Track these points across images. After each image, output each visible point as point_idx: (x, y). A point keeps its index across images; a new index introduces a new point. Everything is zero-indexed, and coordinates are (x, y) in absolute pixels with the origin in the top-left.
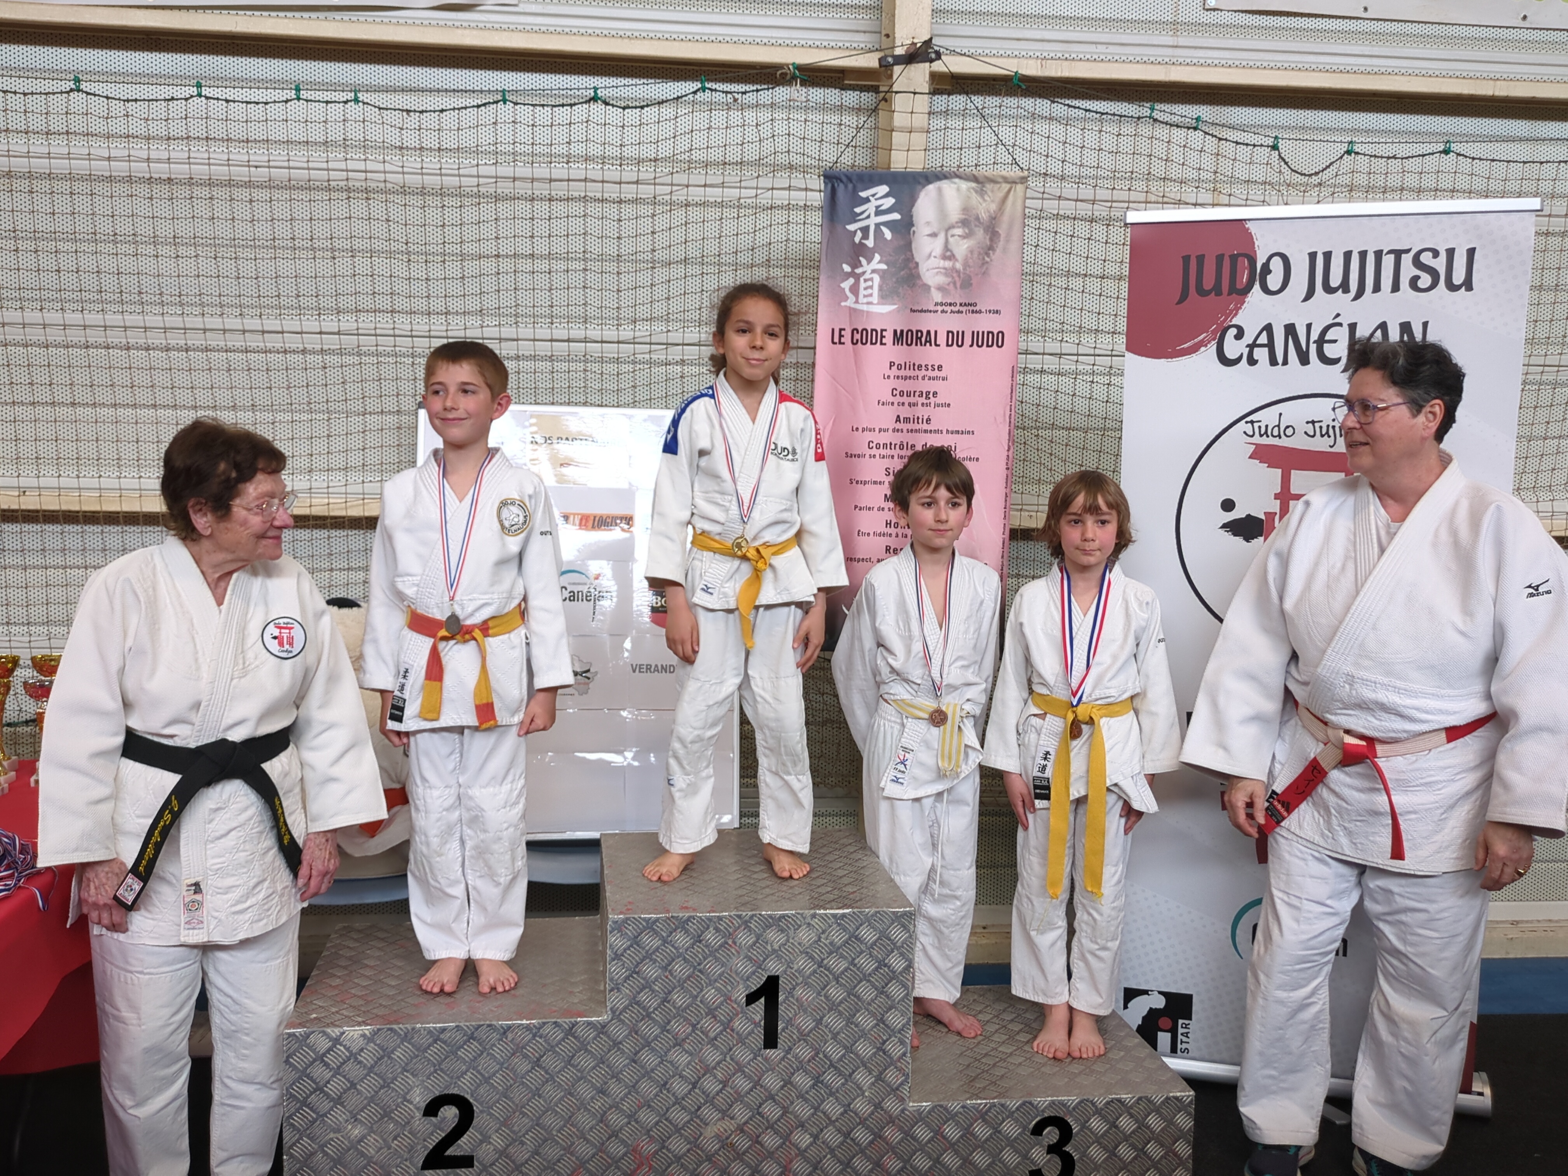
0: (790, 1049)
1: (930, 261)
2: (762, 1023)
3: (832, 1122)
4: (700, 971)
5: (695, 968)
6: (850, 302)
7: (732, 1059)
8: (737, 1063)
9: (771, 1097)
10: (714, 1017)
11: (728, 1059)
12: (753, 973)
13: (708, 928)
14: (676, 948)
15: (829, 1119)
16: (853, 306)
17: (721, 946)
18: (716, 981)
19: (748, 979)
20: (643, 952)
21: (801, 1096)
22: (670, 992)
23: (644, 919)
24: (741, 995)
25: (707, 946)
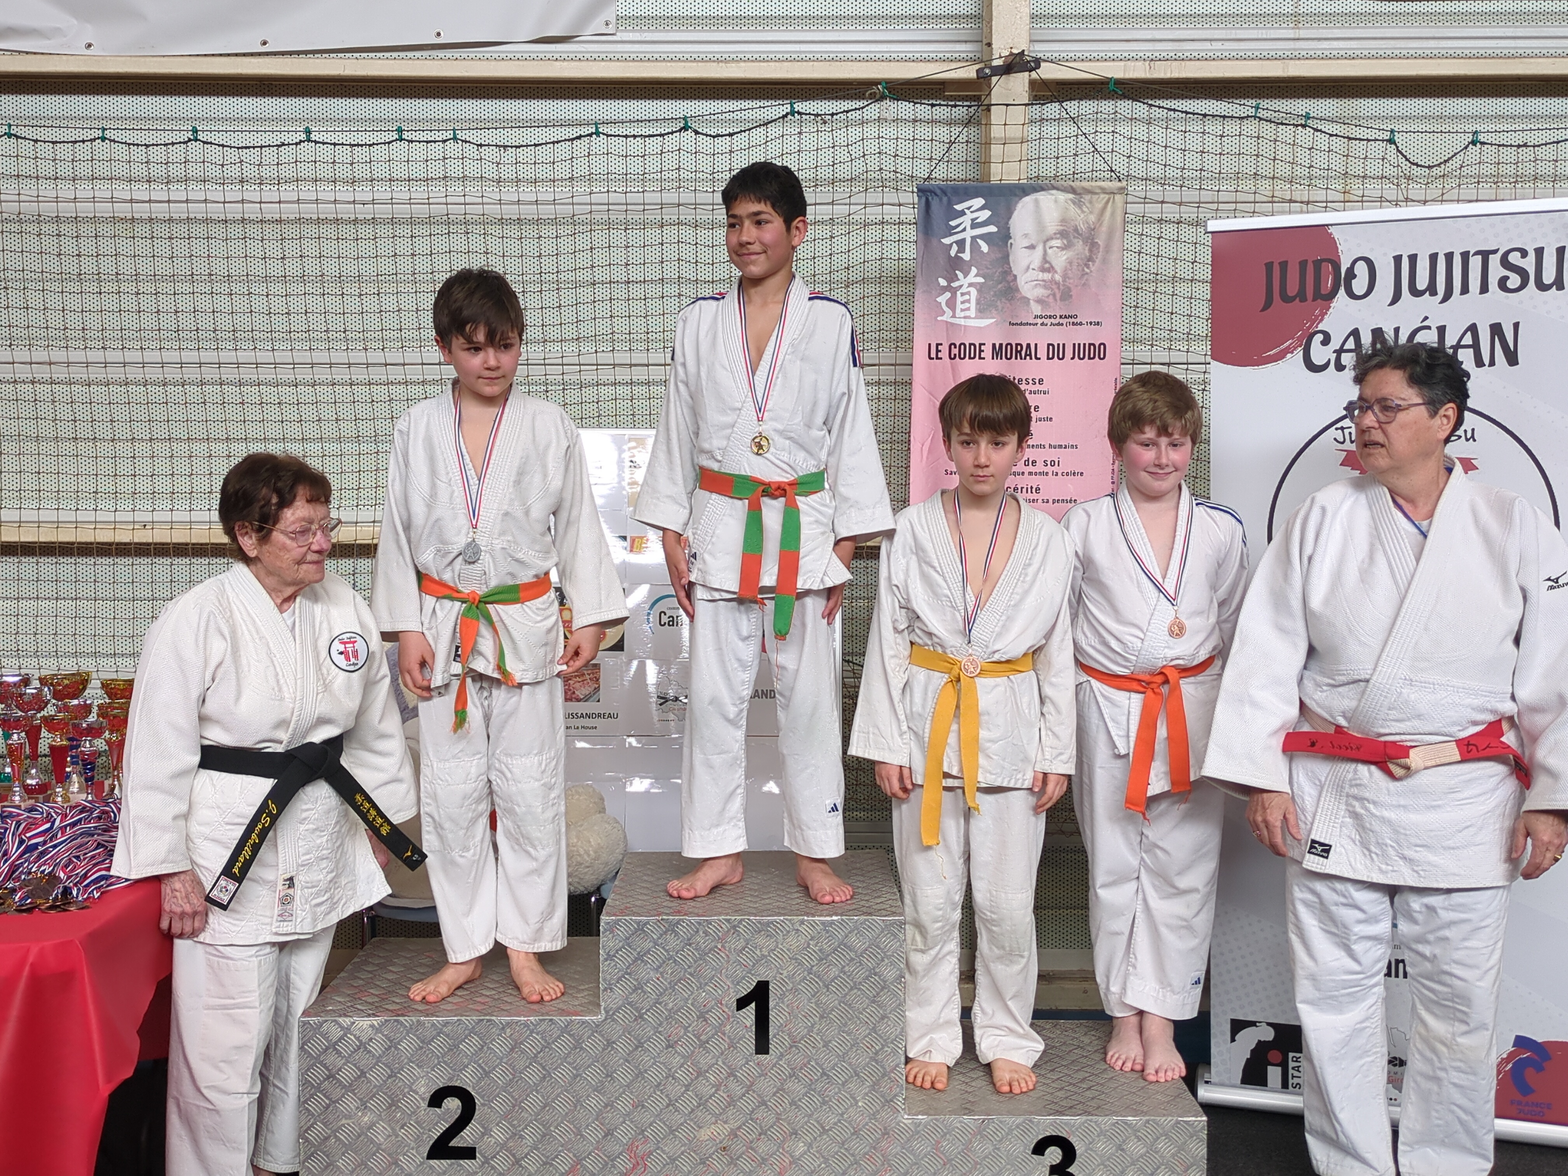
0: (782, 1055)
1: (1028, 274)
2: (754, 1028)
3: (825, 1131)
4: (690, 974)
5: (686, 971)
6: (947, 317)
7: (724, 1063)
8: (729, 1067)
9: (764, 1103)
10: (705, 1020)
11: (720, 1063)
12: (743, 978)
13: (697, 932)
14: (666, 951)
15: (823, 1128)
16: (950, 320)
17: (711, 950)
18: (706, 984)
19: (738, 984)
20: (635, 954)
21: (793, 1103)
22: (661, 994)
23: (635, 921)
24: (731, 1001)
25: (696, 949)
